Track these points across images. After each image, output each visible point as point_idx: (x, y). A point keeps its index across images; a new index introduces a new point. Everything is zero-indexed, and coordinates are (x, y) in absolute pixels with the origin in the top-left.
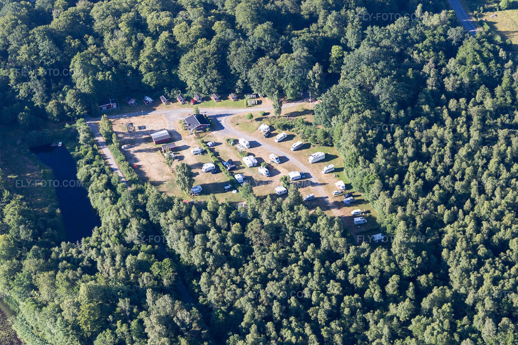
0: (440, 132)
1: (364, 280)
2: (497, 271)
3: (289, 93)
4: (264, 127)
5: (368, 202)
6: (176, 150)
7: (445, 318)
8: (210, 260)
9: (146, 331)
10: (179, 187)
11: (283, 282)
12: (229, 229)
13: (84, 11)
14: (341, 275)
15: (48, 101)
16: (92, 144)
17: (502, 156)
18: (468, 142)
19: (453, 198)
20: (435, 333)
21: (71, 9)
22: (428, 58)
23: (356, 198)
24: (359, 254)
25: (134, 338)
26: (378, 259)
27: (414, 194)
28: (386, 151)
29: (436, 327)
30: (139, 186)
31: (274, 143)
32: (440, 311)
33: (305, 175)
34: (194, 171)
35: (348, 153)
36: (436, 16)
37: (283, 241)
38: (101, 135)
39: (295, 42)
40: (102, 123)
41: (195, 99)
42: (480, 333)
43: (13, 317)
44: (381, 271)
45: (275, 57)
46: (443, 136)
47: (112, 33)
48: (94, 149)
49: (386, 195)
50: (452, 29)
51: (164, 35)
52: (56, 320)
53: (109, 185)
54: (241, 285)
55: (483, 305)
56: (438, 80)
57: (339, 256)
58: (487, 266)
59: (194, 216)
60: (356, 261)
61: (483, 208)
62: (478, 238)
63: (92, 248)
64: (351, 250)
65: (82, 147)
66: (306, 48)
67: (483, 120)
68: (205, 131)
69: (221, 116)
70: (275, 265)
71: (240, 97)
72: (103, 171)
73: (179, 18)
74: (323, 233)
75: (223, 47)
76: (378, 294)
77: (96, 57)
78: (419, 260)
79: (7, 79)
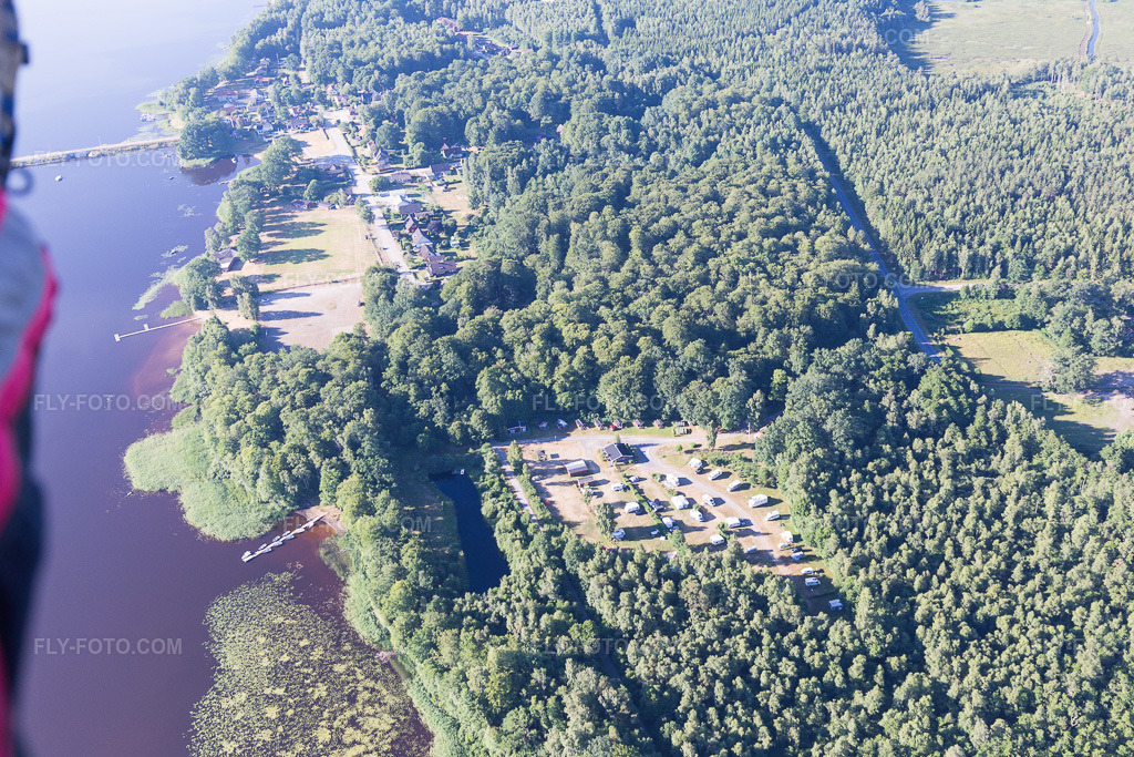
0: (904, 477)
1: (823, 659)
2: (985, 657)
3: (725, 422)
4: (695, 462)
5: (820, 558)
6: (594, 484)
7: (925, 712)
8: (639, 625)
9: (566, 710)
10: (599, 531)
11: (726, 657)
12: (659, 586)
13: (492, 320)
14: (795, 651)
15: (450, 421)
16: (499, 474)
17: (981, 510)
18: (938, 491)
19: (924, 560)
20: (913, 733)
21: (478, 318)
22: (887, 388)
23: (806, 554)
24: (816, 625)
25: (550, 717)
26: (838, 633)
27: (877, 554)
28: (842, 499)
29: (915, 726)
30: (553, 527)
31: (707, 481)
32: (917, 704)
33: (745, 522)
34: (616, 511)
35: (796, 499)
36: (892, 337)
37: (724, 604)
38: (508, 463)
39: (732, 364)
40: (511, 450)
41: (615, 424)
42: (967, 735)
43: (408, 681)
44: (843, 649)
45: (709, 381)
46: (907, 483)
47: (524, 346)
48: (500, 480)
49: (845, 553)
50: (914, 356)
51: (582, 350)
52: (460, 690)
53: (518, 524)
54: (676, 658)
55: (970, 699)
56: (899, 416)
57: (792, 628)
58: (972, 649)
59: (618, 569)
60: (812, 634)
61: (961, 575)
62: (958, 613)
63: (502, 601)
64: (806, 621)
65: (487, 476)
66: (744, 372)
67: (954, 465)
68: (627, 463)
69: (645, 445)
70: (716, 636)
71: (667, 424)
72: (511, 507)
73: (599, 331)
74: (771, 599)
75: (650, 365)
76: (841, 678)
77: (505, 373)
78: (889, 638)
79: (407, 395)
